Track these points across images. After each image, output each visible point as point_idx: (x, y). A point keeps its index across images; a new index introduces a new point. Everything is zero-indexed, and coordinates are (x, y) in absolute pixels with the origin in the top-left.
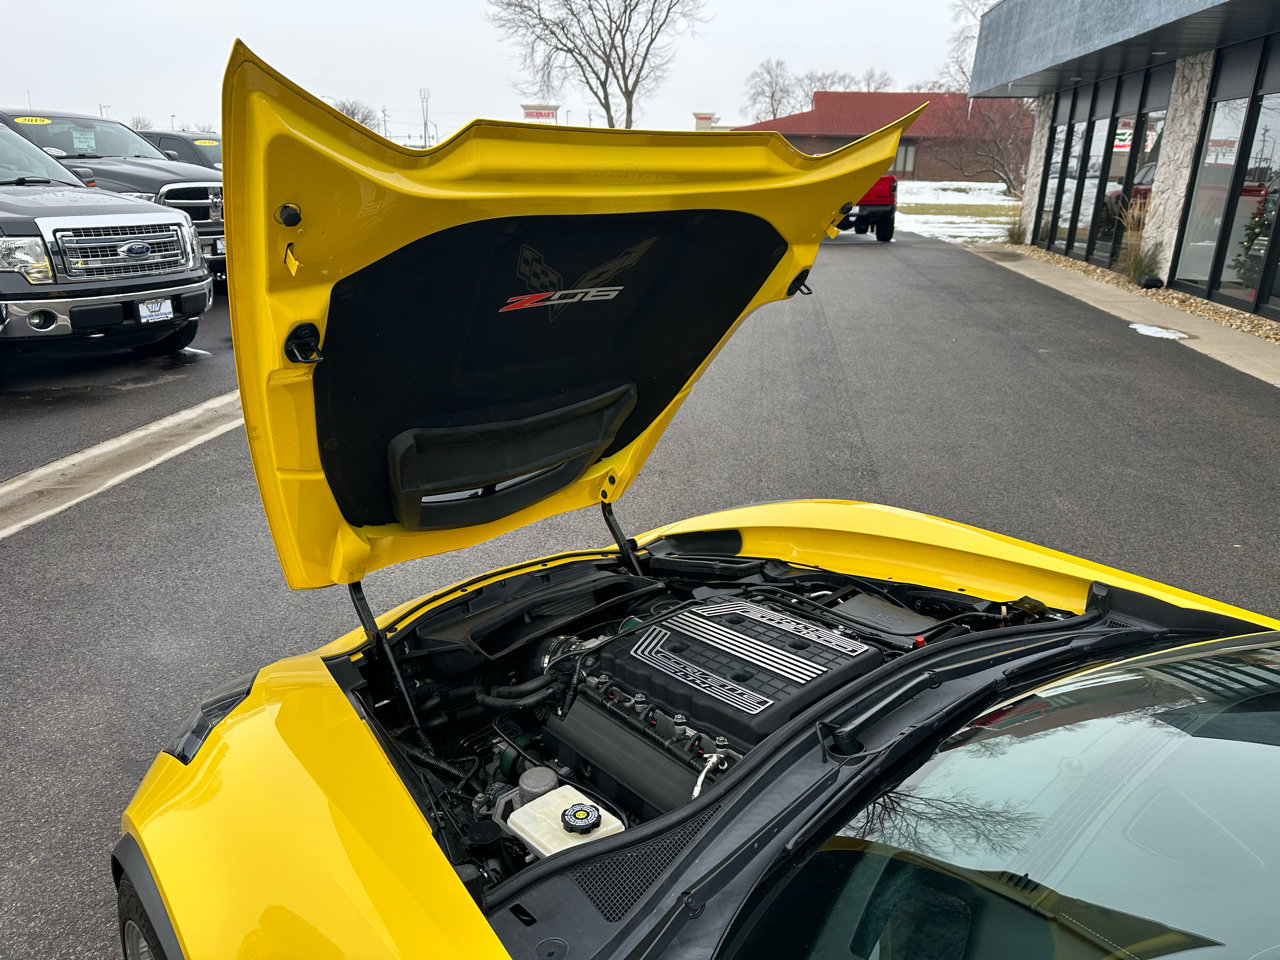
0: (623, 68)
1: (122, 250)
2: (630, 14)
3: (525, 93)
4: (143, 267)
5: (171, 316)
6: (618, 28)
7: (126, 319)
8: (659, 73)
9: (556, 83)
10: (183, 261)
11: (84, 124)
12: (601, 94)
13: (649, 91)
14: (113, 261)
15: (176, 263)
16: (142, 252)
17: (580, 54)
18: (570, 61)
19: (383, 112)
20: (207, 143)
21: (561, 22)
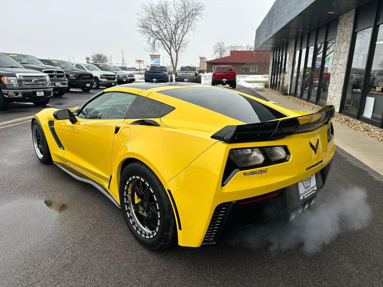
0: (175, 44)
1: (33, 81)
2: (177, 29)
3: (147, 51)
4: (37, 84)
5: (43, 95)
6: (174, 33)
7: (34, 95)
8: (185, 46)
9: (156, 48)
10: (46, 84)
11: (25, 56)
12: (169, 51)
13: (182, 50)
14: (31, 83)
15: (45, 84)
16: (37, 81)
17: (163, 40)
18: (160, 42)
19: (111, 57)
20: (55, 62)
21: (158, 31)
